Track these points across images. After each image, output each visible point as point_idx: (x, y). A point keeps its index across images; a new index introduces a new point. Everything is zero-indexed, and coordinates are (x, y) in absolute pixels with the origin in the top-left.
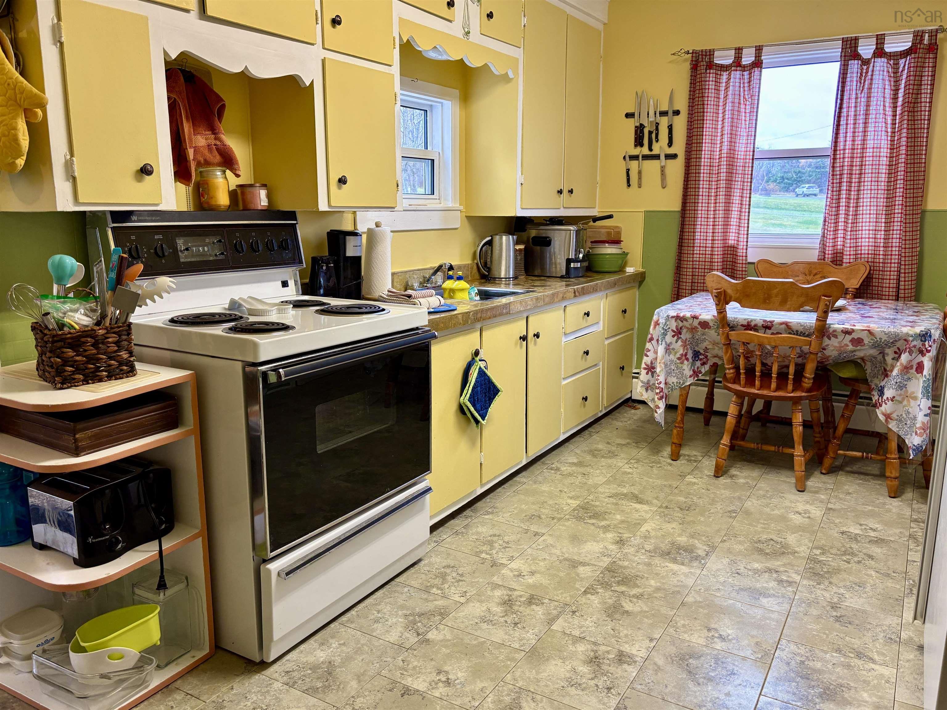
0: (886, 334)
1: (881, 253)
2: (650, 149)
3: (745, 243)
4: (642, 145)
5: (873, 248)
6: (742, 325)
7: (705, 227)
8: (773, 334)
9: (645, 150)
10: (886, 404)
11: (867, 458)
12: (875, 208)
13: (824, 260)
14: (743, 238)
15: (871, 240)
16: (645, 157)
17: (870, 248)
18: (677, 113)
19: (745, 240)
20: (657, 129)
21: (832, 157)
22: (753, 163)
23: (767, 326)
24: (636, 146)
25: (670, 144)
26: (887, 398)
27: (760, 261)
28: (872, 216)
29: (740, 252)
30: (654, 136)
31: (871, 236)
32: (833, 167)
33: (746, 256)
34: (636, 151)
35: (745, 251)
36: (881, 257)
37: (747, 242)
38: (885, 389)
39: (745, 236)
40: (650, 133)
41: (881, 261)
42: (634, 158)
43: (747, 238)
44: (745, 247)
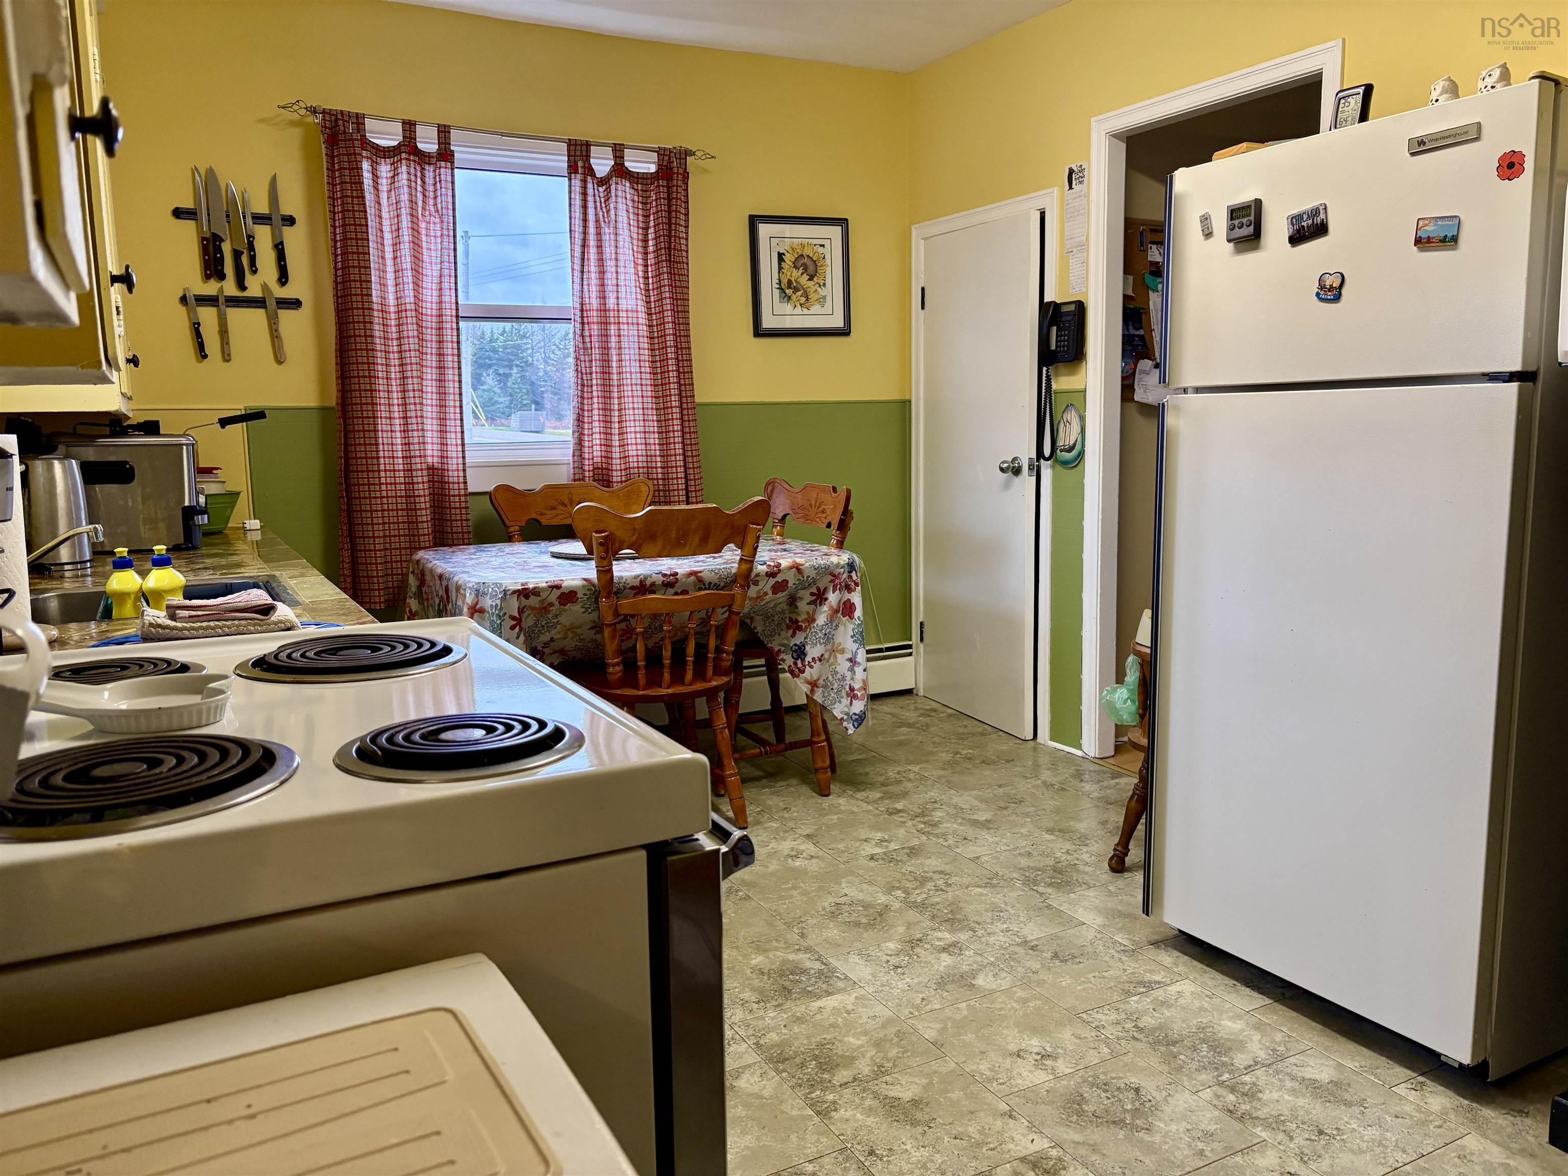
0: (815, 569)
1: (659, 465)
2: (242, 286)
3: (460, 461)
4: (222, 277)
5: (644, 459)
6: (632, 588)
7: (389, 434)
8: (676, 594)
9: (230, 288)
10: (812, 667)
11: (766, 753)
12: (640, 400)
13: (583, 480)
14: (453, 451)
15: (639, 447)
16: (234, 302)
17: (640, 459)
18: (290, 221)
19: (460, 455)
20: (251, 247)
21: (579, 319)
22: (457, 323)
23: (670, 582)
24: (207, 277)
25: (283, 278)
26: (813, 659)
27: (498, 488)
28: (636, 412)
29: (453, 475)
30: (245, 260)
31: (639, 441)
32: (582, 336)
33: (465, 483)
34: (211, 288)
35: (461, 474)
36: (659, 470)
37: (464, 458)
38: (808, 648)
39: (460, 448)
40: (237, 254)
41: (660, 476)
42: (203, 300)
43: (463, 451)
44: (461, 467)
